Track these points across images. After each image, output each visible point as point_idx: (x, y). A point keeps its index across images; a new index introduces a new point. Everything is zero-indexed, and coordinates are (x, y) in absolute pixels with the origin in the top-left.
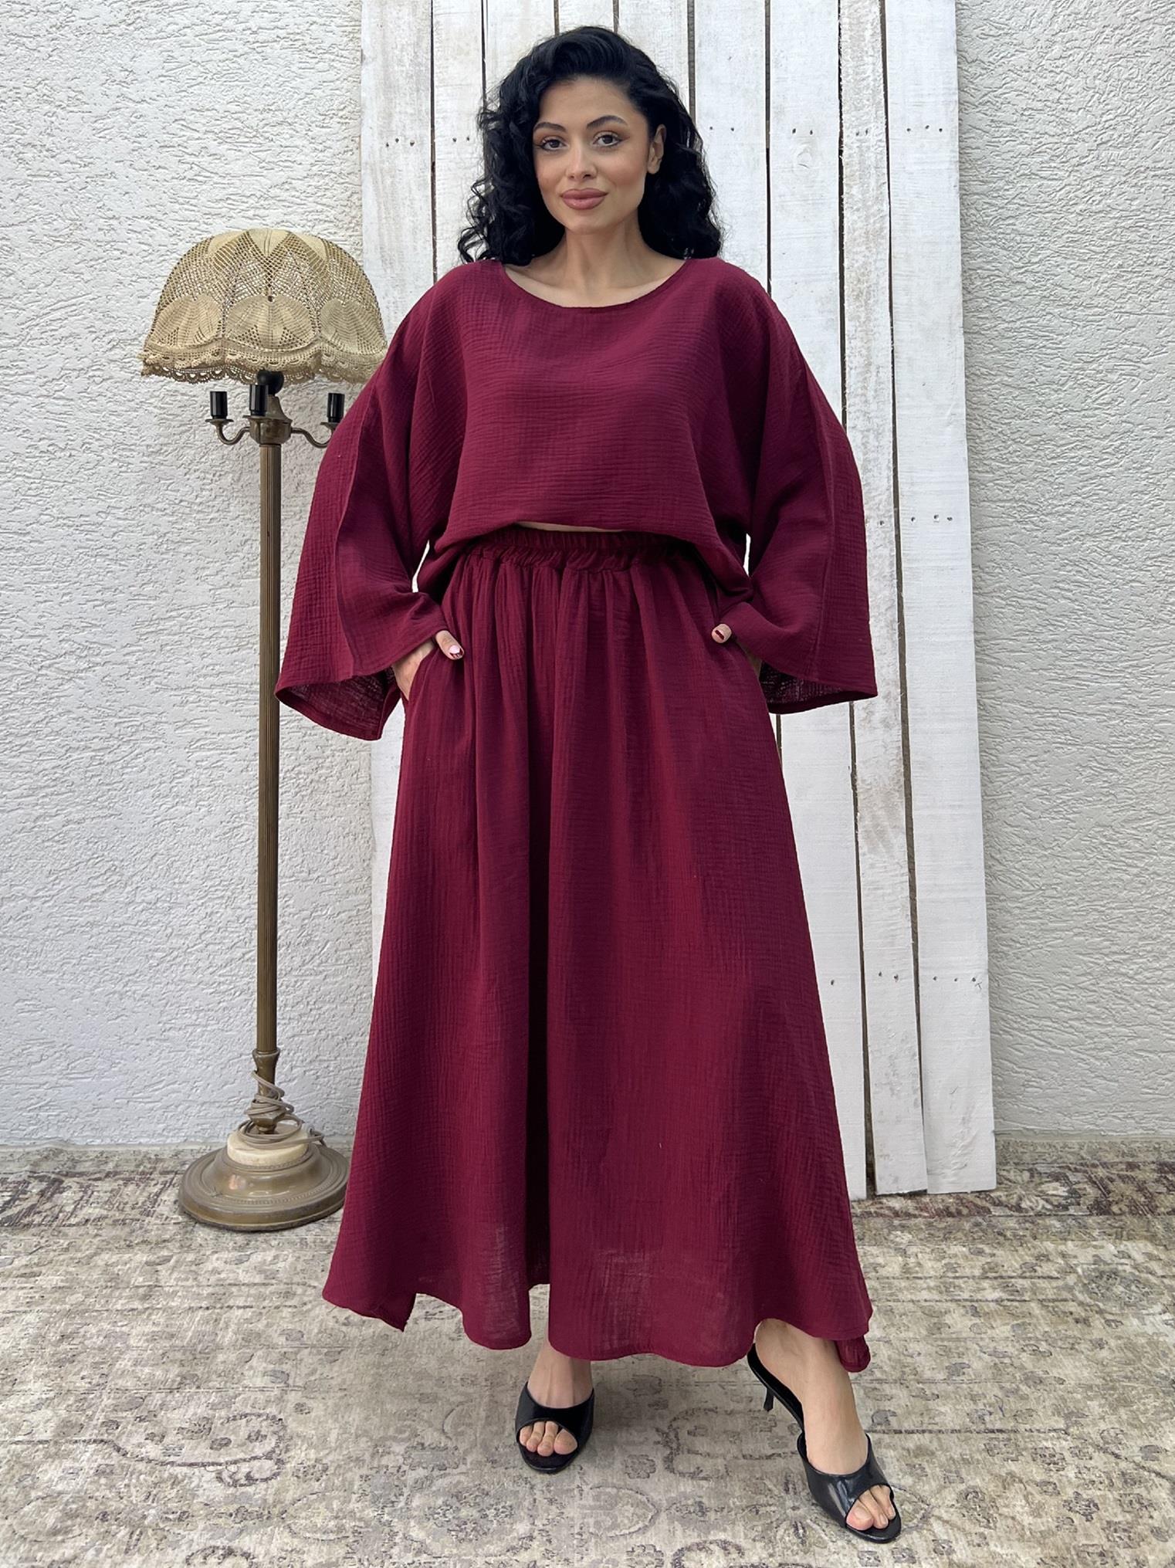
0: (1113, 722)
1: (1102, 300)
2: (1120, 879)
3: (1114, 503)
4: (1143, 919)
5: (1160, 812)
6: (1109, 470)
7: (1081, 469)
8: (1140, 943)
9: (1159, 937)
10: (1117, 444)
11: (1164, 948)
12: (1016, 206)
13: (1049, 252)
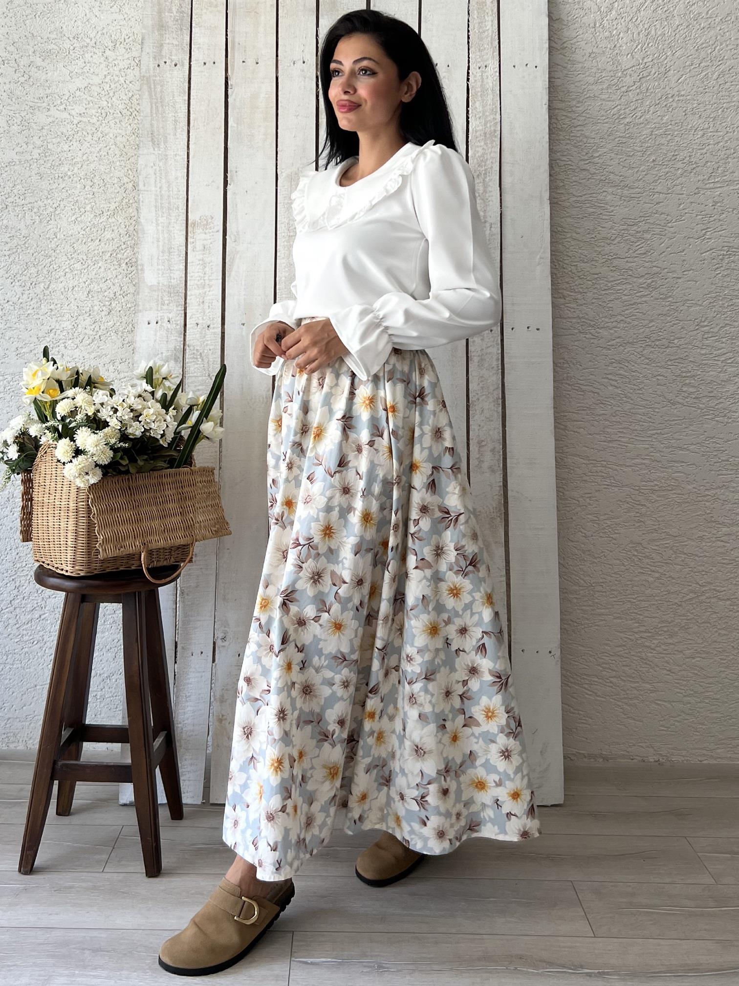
0: (644, 472)
1: (641, 184)
2: (646, 580)
3: (647, 322)
4: (662, 609)
5: (675, 534)
6: (644, 299)
7: (624, 298)
8: (660, 625)
9: (673, 621)
10: (649, 281)
11: (676, 629)
12: (584, 118)
13: (605, 150)
